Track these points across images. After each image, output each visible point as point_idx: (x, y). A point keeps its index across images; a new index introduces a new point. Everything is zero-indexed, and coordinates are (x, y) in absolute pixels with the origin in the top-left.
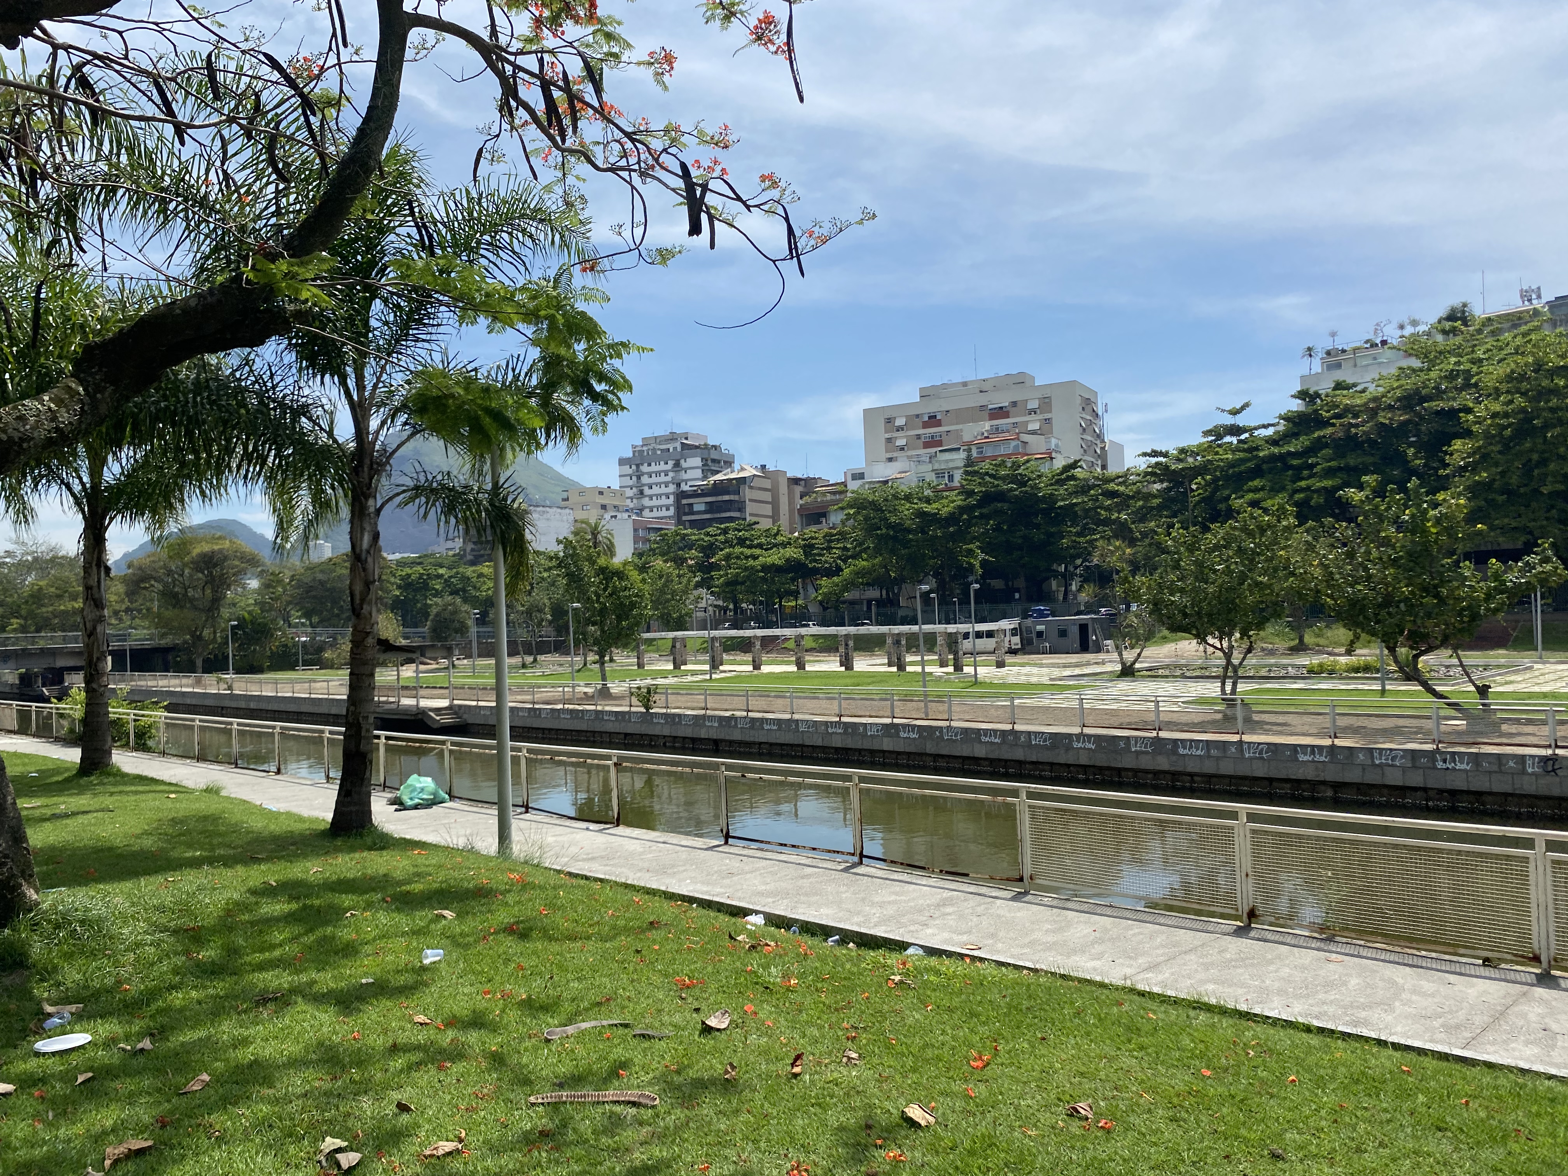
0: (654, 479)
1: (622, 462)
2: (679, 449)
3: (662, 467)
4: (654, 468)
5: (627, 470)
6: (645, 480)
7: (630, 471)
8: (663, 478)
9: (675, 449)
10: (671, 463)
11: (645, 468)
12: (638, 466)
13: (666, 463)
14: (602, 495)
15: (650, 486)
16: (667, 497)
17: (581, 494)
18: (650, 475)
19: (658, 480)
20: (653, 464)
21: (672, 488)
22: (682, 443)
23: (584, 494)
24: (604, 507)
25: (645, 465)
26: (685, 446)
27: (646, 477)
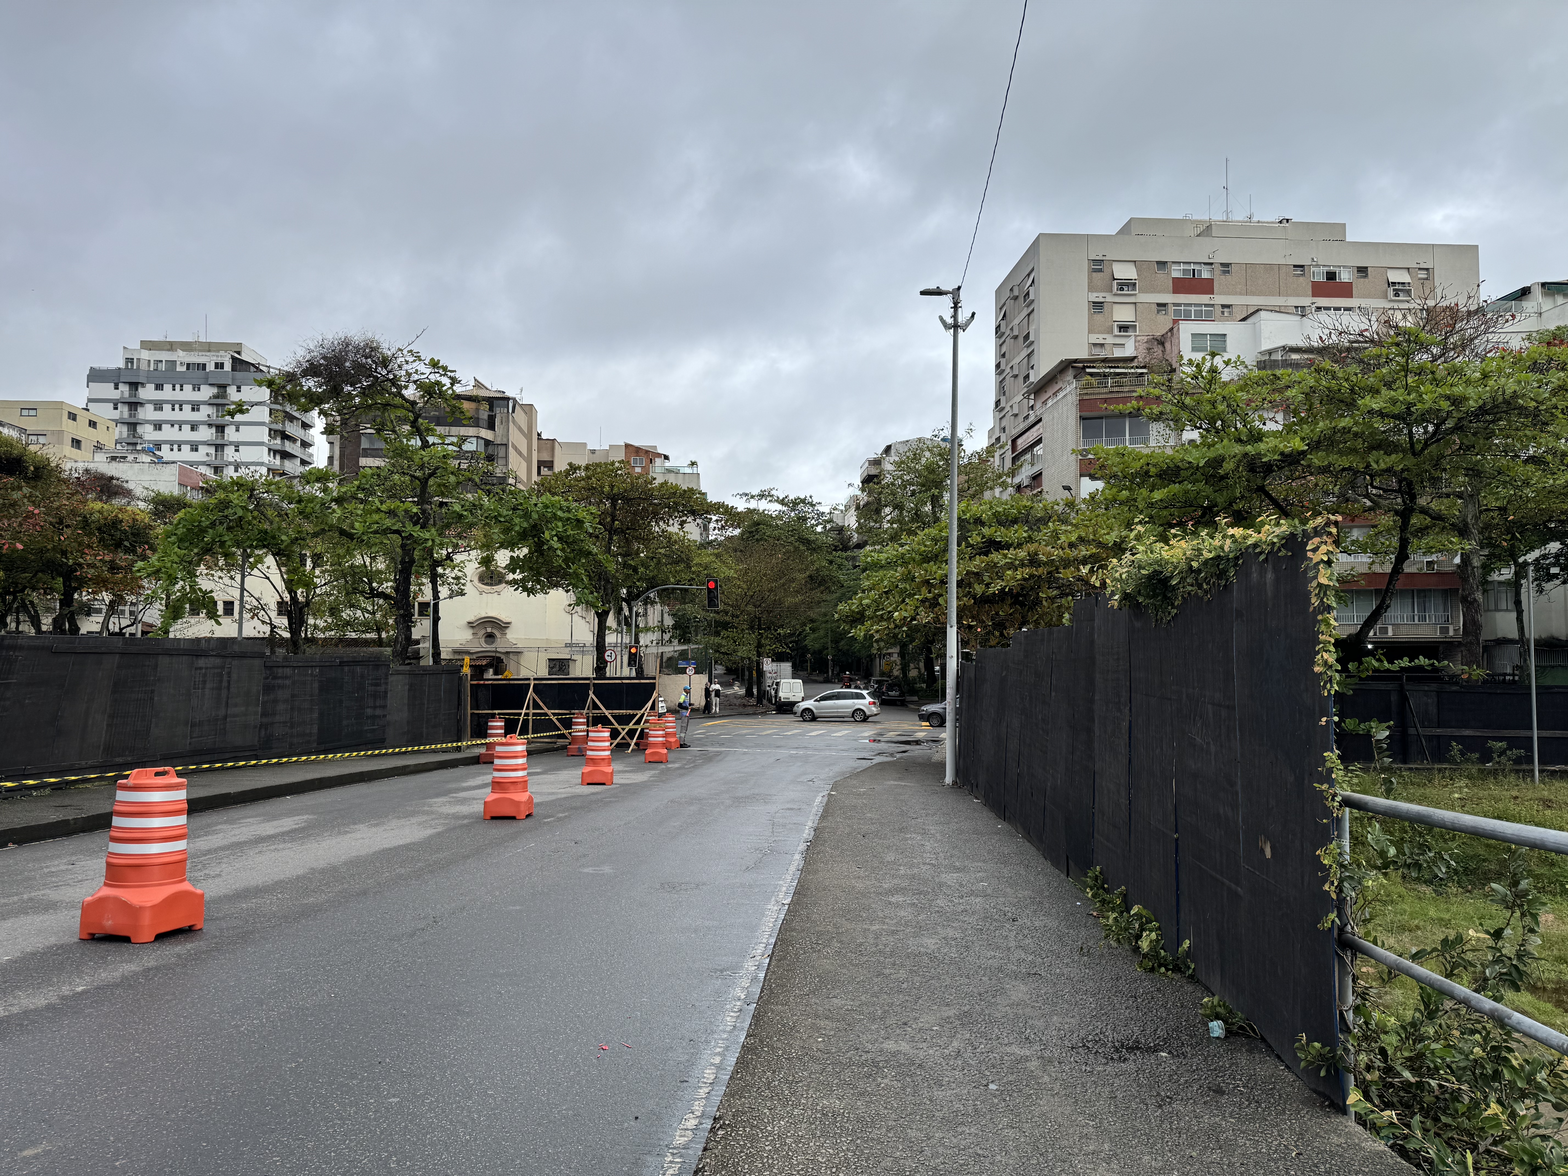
0: (167, 413)
1: (96, 376)
2: (228, 367)
3: (188, 393)
4: (167, 393)
5: (107, 390)
6: (147, 413)
7: (116, 395)
8: (187, 414)
9: (219, 366)
10: (207, 392)
11: (147, 393)
12: (134, 386)
13: (196, 388)
14: (74, 419)
15: (158, 426)
16: (195, 448)
17: (25, 412)
18: (158, 406)
19: (177, 415)
20: (168, 387)
21: (206, 434)
22: (233, 358)
23: (32, 413)
24: (76, 443)
25: (152, 386)
26: (239, 364)
27: (149, 407)
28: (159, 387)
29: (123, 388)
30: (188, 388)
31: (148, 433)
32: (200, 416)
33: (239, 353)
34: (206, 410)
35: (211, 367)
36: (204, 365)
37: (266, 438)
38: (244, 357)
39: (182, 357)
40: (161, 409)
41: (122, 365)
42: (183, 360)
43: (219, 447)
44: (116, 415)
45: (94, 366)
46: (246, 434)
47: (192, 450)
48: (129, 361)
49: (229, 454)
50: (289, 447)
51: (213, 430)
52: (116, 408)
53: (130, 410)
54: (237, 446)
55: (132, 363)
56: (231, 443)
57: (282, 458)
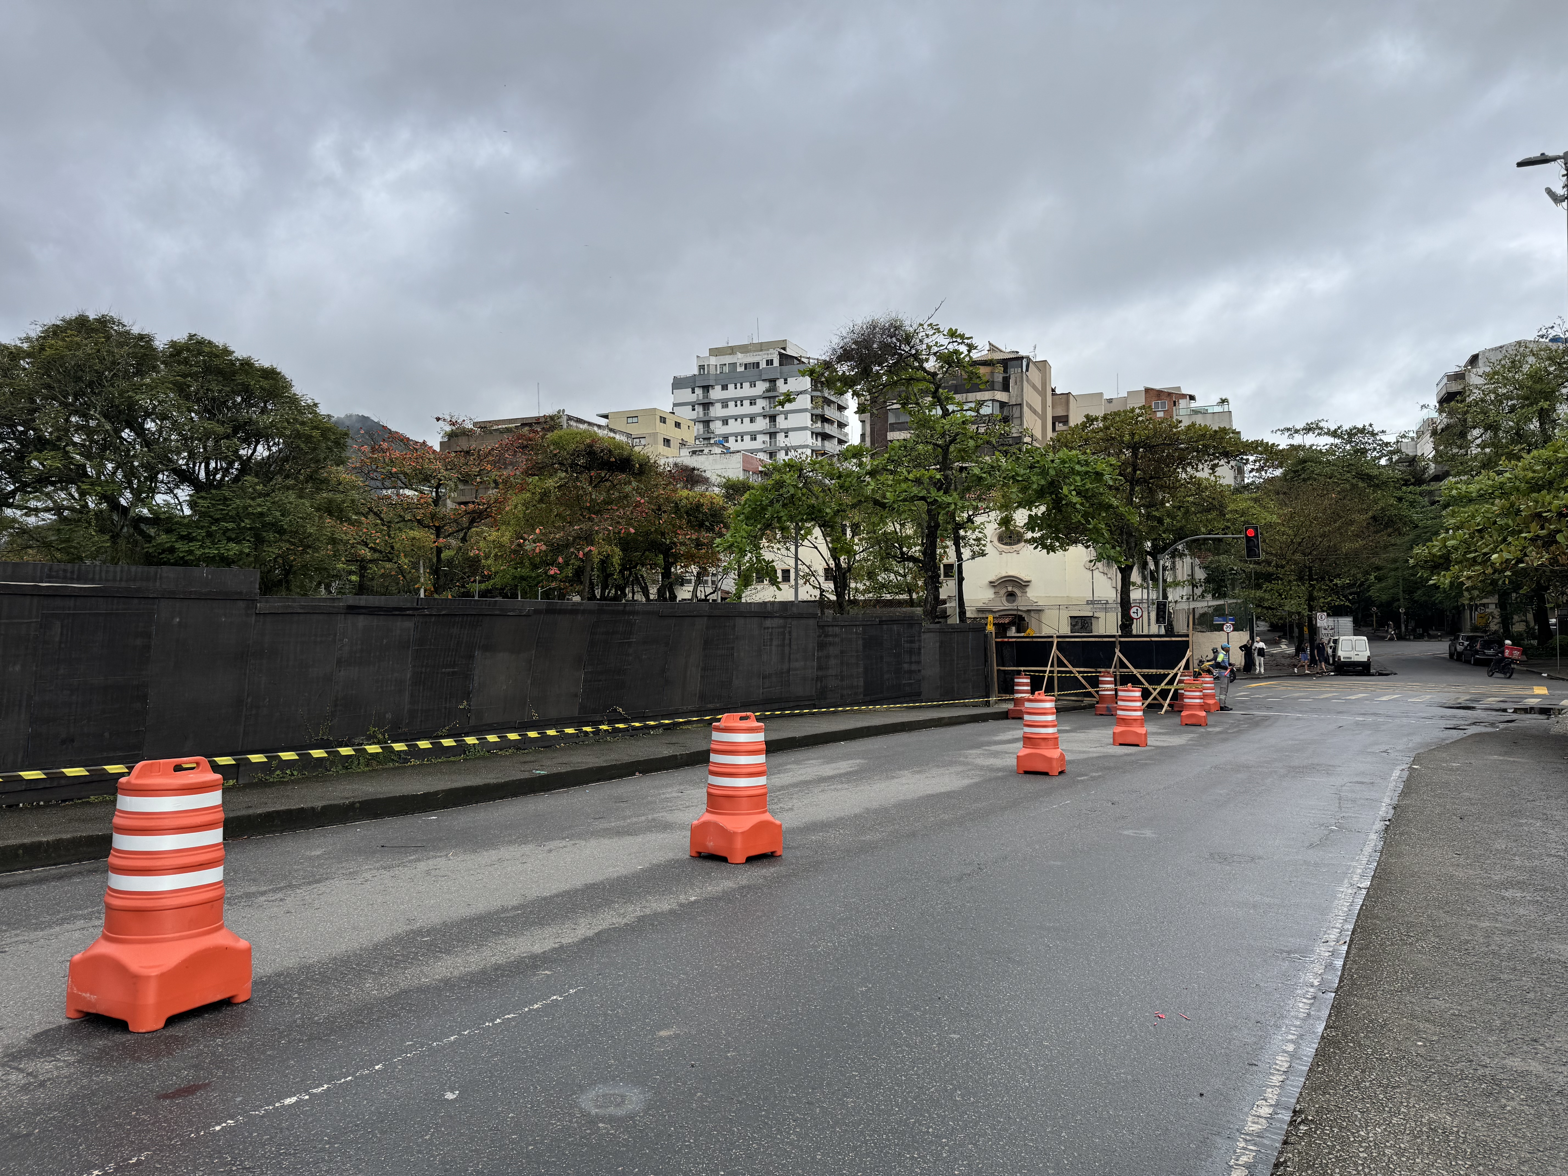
0: (732, 410)
1: (678, 384)
2: (776, 363)
3: (747, 391)
4: (732, 392)
5: (686, 395)
6: (717, 411)
7: (693, 398)
8: (747, 409)
9: (770, 362)
10: (761, 387)
11: (716, 393)
12: (706, 388)
13: (753, 385)
14: (664, 422)
15: (725, 422)
16: (754, 438)
17: (630, 420)
18: (725, 404)
19: (740, 410)
20: (731, 387)
21: (762, 424)
22: (780, 354)
23: (635, 420)
24: (667, 442)
25: (719, 388)
26: (785, 359)
27: (718, 406)
28: (725, 387)
29: (698, 391)
30: (746, 385)
31: (718, 428)
32: (757, 409)
33: (784, 349)
34: (761, 403)
35: (763, 365)
36: (758, 363)
37: (809, 423)
38: (789, 352)
39: (741, 358)
40: (727, 406)
41: (696, 372)
42: (741, 361)
43: (773, 435)
44: (694, 415)
45: (678, 375)
46: (794, 421)
47: (752, 440)
48: (701, 367)
49: (781, 439)
50: (829, 429)
51: (767, 420)
52: (694, 410)
53: (704, 410)
54: (786, 432)
55: (704, 369)
56: (782, 430)
57: (823, 439)
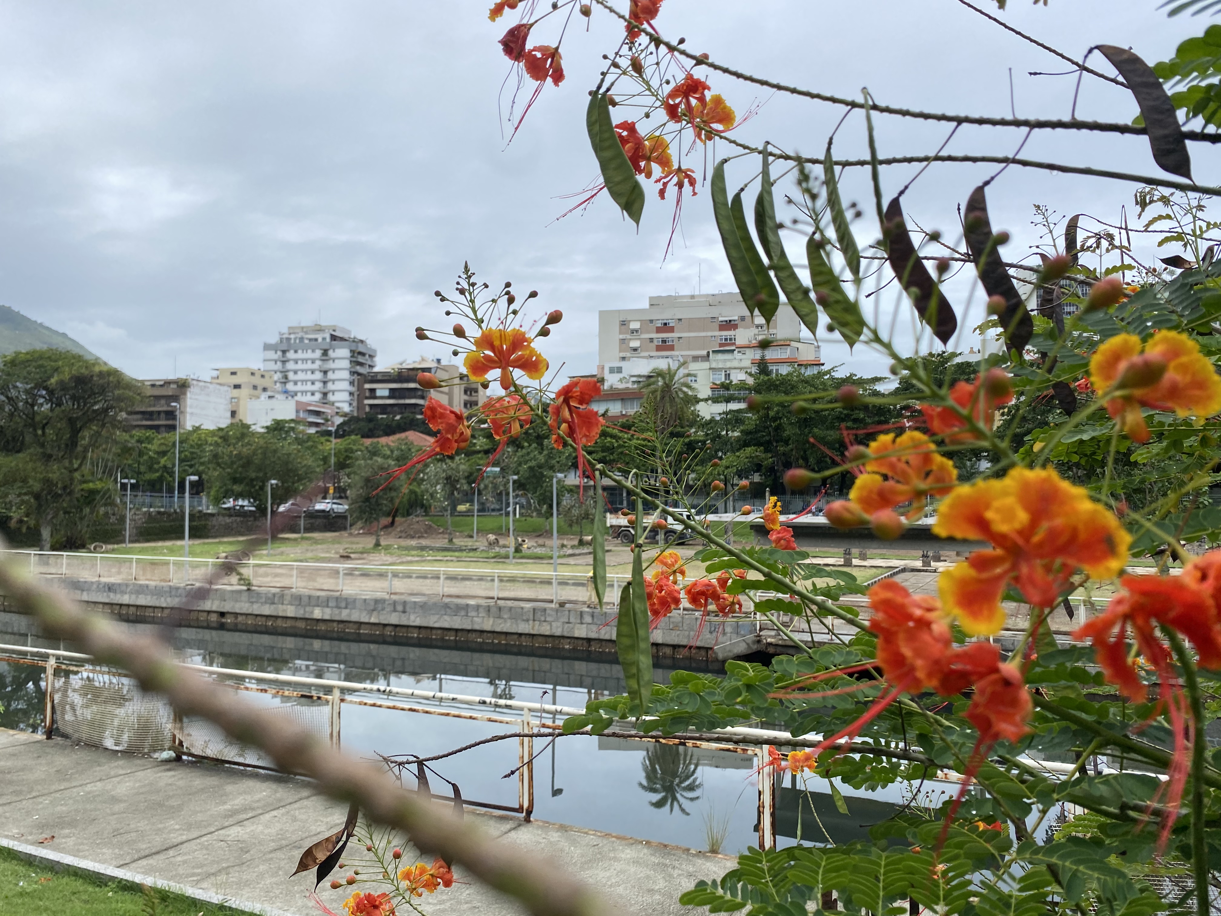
2: (328, 340)
3: (309, 355)
4: (300, 355)
5: (271, 355)
6: (290, 366)
7: (275, 357)
8: (309, 365)
9: (324, 339)
10: (318, 353)
11: (291, 355)
12: (284, 352)
13: (313, 351)
14: (254, 376)
15: (296, 372)
16: (313, 383)
17: (232, 374)
19: (305, 366)
20: (300, 351)
21: (318, 376)
22: (331, 335)
23: (235, 374)
24: (255, 387)
25: (292, 352)
26: (334, 338)
27: (292, 363)
28: (296, 352)
29: (279, 353)
30: (309, 351)
31: (291, 376)
32: (316, 365)
34: (318, 363)
35: (320, 340)
36: (317, 339)
37: (348, 376)
38: (337, 333)
39: (307, 335)
40: (297, 363)
42: (307, 337)
43: (325, 383)
44: (276, 367)
46: (338, 374)
49: (330, 386)
51: (322, 373)
52: (276, 364)
53: (283, 364)
54: (334, 381)
56: (331, 380)
